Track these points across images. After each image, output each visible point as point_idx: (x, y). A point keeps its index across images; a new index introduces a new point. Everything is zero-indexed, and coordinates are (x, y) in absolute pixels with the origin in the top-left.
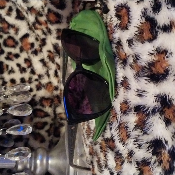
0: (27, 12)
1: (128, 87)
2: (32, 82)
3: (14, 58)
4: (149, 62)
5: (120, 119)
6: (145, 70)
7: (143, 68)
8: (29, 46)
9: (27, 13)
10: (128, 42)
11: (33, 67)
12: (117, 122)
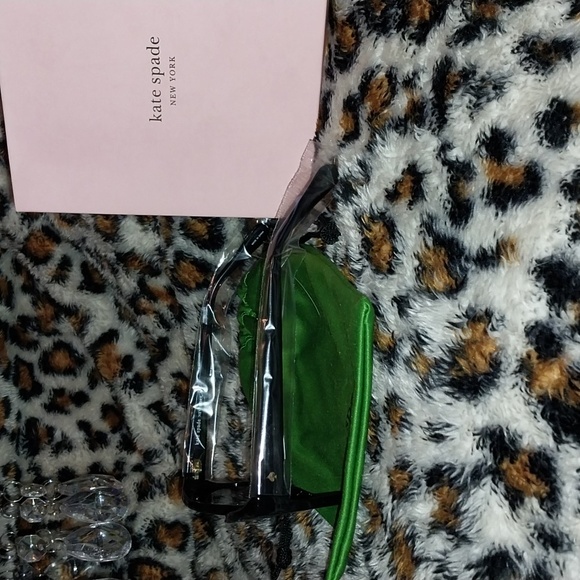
0: (116, 266)
1: (406, 421)
2: (125, 475)
3: (72, 407)
4: (451, 345)
5: (392, 518)
6: (442, 368)
7: (438, 363)
8: (118, 367)
9: (114, 272)
10: (395, 304)
11: (128, 428)
12: (386, 530)
